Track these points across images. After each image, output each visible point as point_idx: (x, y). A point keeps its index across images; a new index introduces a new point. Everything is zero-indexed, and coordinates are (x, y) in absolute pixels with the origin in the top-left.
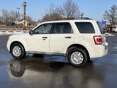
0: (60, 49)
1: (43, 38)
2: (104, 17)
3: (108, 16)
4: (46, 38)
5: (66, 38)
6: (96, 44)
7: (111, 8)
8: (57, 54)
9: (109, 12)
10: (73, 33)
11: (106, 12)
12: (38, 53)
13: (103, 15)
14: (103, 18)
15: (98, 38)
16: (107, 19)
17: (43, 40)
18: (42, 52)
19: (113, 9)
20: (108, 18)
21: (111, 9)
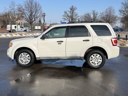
0: (78, 52)
1: (58, 42)
2: (64, 17)
3: (68, 17)
4: (62, 42)
5: (84, 41)
6: (113, 45)
7: (70, 8)
8: (74, 58)
9: (68, 13)
10: (90, 36)
11: (66, 12)
12: (52, 58)
13: (63, 15)
14: (63, 19)
15: (114, 39)
16: (67, 20)
17: (58, 44)
18: (56, 57)
19: (71, 9)
20: (67, 18)
21: (70, 10)
